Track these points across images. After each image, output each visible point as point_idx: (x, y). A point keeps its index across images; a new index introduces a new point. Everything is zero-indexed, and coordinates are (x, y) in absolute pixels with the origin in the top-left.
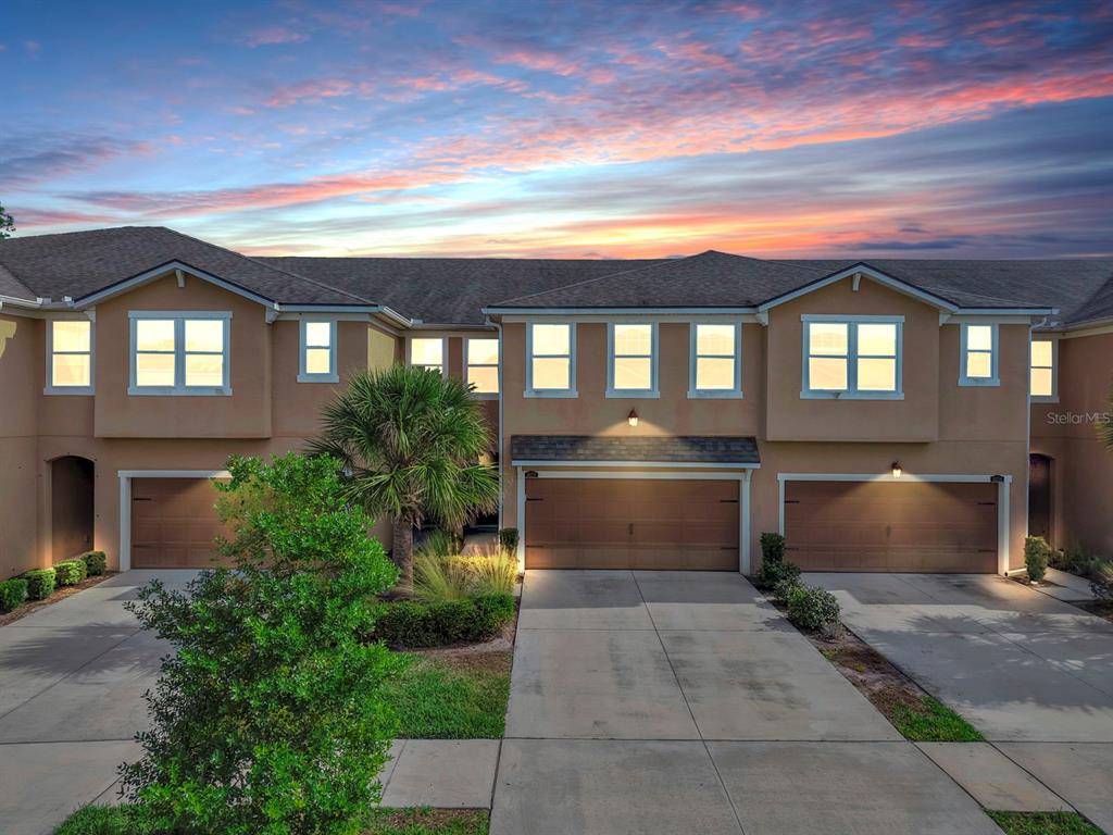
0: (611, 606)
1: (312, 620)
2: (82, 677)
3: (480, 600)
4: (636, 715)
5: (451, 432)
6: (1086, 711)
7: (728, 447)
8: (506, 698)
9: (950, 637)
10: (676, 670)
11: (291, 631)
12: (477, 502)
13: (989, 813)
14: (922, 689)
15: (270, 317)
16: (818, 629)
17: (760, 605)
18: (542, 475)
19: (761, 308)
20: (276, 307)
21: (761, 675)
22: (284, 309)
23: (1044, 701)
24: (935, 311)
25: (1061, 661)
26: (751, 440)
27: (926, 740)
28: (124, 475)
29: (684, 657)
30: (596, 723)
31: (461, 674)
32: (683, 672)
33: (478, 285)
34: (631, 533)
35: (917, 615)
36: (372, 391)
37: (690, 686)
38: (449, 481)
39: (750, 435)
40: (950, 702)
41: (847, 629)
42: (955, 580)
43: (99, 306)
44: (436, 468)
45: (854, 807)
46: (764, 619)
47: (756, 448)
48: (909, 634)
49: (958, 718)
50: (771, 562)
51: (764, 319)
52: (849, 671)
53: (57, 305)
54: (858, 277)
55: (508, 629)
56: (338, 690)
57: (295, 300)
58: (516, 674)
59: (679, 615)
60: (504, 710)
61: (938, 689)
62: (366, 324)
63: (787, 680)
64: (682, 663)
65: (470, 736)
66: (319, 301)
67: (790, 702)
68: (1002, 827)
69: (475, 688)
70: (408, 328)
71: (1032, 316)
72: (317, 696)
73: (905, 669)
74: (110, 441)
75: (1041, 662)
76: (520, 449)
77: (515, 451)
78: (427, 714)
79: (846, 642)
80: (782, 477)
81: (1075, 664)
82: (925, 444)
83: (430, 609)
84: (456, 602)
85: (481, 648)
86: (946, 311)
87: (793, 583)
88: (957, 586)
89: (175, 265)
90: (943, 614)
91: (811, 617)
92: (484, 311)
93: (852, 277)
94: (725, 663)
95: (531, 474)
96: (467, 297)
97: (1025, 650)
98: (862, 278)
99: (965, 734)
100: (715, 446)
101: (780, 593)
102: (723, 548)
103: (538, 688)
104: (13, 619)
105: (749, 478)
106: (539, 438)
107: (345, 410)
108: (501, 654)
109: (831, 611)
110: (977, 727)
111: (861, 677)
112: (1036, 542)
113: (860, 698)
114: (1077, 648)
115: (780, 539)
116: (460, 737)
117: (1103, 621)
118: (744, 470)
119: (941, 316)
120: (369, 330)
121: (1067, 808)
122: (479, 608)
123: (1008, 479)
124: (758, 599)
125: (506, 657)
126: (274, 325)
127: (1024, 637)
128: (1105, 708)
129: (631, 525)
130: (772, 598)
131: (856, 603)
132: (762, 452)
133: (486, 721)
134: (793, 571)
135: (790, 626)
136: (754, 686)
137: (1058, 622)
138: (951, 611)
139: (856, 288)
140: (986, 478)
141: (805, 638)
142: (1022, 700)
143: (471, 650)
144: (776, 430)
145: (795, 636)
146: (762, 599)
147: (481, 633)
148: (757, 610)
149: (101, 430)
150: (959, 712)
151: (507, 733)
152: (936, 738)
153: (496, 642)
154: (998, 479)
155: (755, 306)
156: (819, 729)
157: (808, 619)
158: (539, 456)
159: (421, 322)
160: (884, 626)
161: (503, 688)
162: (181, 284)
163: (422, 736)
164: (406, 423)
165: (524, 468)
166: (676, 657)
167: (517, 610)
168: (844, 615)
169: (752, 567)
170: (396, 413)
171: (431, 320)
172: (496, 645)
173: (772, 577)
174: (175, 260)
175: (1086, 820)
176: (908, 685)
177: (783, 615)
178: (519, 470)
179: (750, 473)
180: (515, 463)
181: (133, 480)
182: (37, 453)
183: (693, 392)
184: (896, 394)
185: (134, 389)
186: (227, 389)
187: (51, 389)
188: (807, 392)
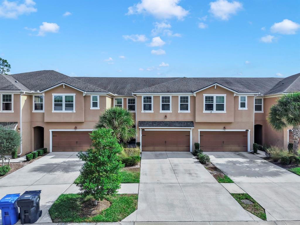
0: (161, 159)
1: (109, 157)
2: (51, 173)
3: (133, 157)
4: (166, 179)
5: (127, 121)
6: (256, 178)
7: (187, 124)
8: (140, 176)
9: (233, 165)
10: (174, 171)
11: (106, 159)
12: (132, 136)
13: (231, 194)
14: (224, 174)
15: (84, 95)
16: (205, 163)
17: (194, 158)
18: (145, 130)
19: (194, 93)
20: (86, 93)
21: (192, 172)
22: (87, 93)
23: (248, 176)
24: (233, 93)
25: (254, 169)
26: (192, 122)
27: (222, 183)
28: (51, 131)
29: (176, 169)
30: (158, 180)
31: (130, 172)
32: (176, 171)
33: (129, 85)
34: (166, 143)
35: (228, 160)
36: (110, 113)
37: (177, 174)
38: (127, 132)
39: (192, 121)
40: (229, 176)
41: (212, 163)
42: (237, 153)
43: (45, 93)
44: (123, 129)
45: (206, 193)
46: (194, 161)
47: (193, 124)
48: (224, 164)
49: (230, 179)
50: (196, 149)
51: (195, 95)
52: (210, 171)
53: (36, 92)
54: (216, 86)
55: (139, 163)
56: (114, 169)
57: (89, 91)
58: (141, 172)
59: (176, 160)
60: (139, 178)
61: (227, 174)
62: (105, 96)
63: (197, 173)
64: (176, 170)
65: (133, 183)
66: (95, 91)
67: (197, 177)
68: (232, 196)
69: (133, 174)
70: (114, 96)
71: (255, 94)
72: (111, 169)
73: (222, 171)
74: (48, 123)
75: (250, 169)
76: (140, 124)
77: (139, 125)
78: (124, 179)
79: (211, 166)
80: (199, 130)
81: (257, 169)
82: (231, 123)
83: (123, 159)
84: (128, 158)
85: (133, 167)
86: (235, 93)
87: (201, 153)
88: (238, 154)
89: (63, 83)
90: (233, 160)
91: (204, 161)
92: (133, 93)
93: (214, 86)
94: (185, 170)
95: (143, 130)
96: (127, 88)
97: (248, 167)
98: (217, 86)
99: (230, 181)
100: (184, 123)
101: (198, 156)
102: (186, 146)
103: (146, 174)
104: (31, 162)
105: (192, 130)
106: (145, 122)
107: (103, 117)
108: (138, 168)
109: (208, 159)
110: (233, 180)
111: (212, 172)
112: (255, 144)
113: (212, 176)
114: (259, 166)
115: (199, 144)
116: (131, 183)
117: (267, 161)
118: (191, 129)
119: (234, 94)
120: (107, 98)
121: (245, 193)
122: (133, 159)
123: (249, 130)
124: (193, 157)
125: (139, 169)
126: (85, 96)
127: (249, 164)
128: (260, 177)
129: (166, 141)
130: (196, 157)
131: (215, 158)
132: (195, 125)
133: (136, 180)
134: (201, 151)
135: (199, 163)
136: (190, 174)
137: (257, 161)
138: (234, 159)
139: (215, 88)
140: (245, 130)
141: (202, 165)
142: (244, 176)
143: (131, 167)
144: (198, 120)
145: (200, 165)
146: (194, 157)
147: (133, 164)
148: (193, 159)
149: (46, 121)
150: (230, 178)
151: (140, 182)
152: (224, 182)
153: (137, 166)
154: (247, 130)
155: (193, 92)
156: (202, 181)
157: (203, 161)
158: (145, 126)
159: (117, 95)
160: (219, 162)
161: (139, 174)
162: (64, 88)
163: (123, 183)
164: (117, 119)
165: (141, 128)
166: (174, 169)
167: (141, 160)
168: (211, 160)
169: (193, 150)
170: (115, 117)
171: (119, 94)
172: (137, 167)
173: (197, 152)
174: (63, 82)
175: (248, 195)
176: (222, 173)
177: (198, 160)
178: (140, 129)
179: (192, 129)
180: (139, 127)
181: (53, 132)
182: (31, 126)
183: (179, 111)
184: (224, 112)
185: (53, 111)
186: (74, 111)
187: (34, 111)
188: (205, 111)
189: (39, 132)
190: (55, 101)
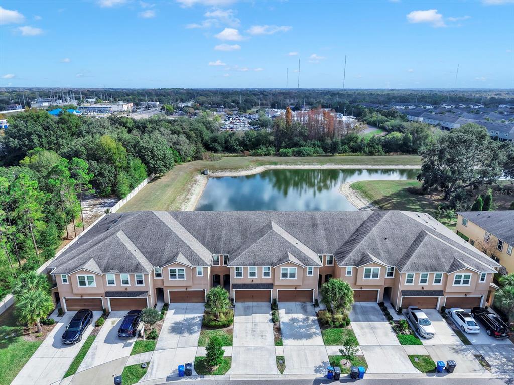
2: (182, 335)
6: (297, 340)
7: (268, 285)
8: (233, 339)
9: (292, 324)
10: (253, 333)
15: (192, 268)
25: (302, 330)
28: (168, 290)
29: (255, 330)
30: (243, 343)
31: (227, 335)
37: (255, 336)
39: (272, 284)
40: (283, 339)
41: (279, 322)
46: (269, 319)
51: (274, 268)
54: (289, 262)
57: (195, 264)
58: (234, 334)
59: (257, 318)
60: (233, 342)
61: (283, 336)
63: (266, 335)
67: (265, 339)
69: (229, 337)
73: (282, 332)
74: (165, 286)
76: (234, 287)
80: (277, 290)
81: (304, 330)
82: (301, 285)
86: (304, 266)
90: (295, 317)
94: (260, 331)
100: (266, 285)
102: (268, 299)
104: (163, 321)
105: (272, 290)
106: (237, 284)
108: (232, 330)
111: (276, 334)
113: (273, 338)
124: (270, 313)
127: (302, 324)
128: (300, 339)
129: (253, 296)
130: (272, 312)
131: (285, 313)
132: (274, 287)
135: (272, 321)
136: (262, 336)
140: (311, 289)
142: (292, 338)
144: (276, 283)
145: (272, 324)
148: (269, 316)
151: (233, 345)
154: (313, 290)
158: (237, 288)
159: (215, 254)
160: (285, 320)
168: (281, 318)
171: (217, 252)
176: (280, 336)
178: (234, 290)
181: (170, 291)
182: (154, 287)
183: (263, 277)
184: (296, 278)
185: (170, 279)
186: (185, 279)
187: (155, 278)
188: (281, 278)
189: (160, 292)
190: (171, 272)
